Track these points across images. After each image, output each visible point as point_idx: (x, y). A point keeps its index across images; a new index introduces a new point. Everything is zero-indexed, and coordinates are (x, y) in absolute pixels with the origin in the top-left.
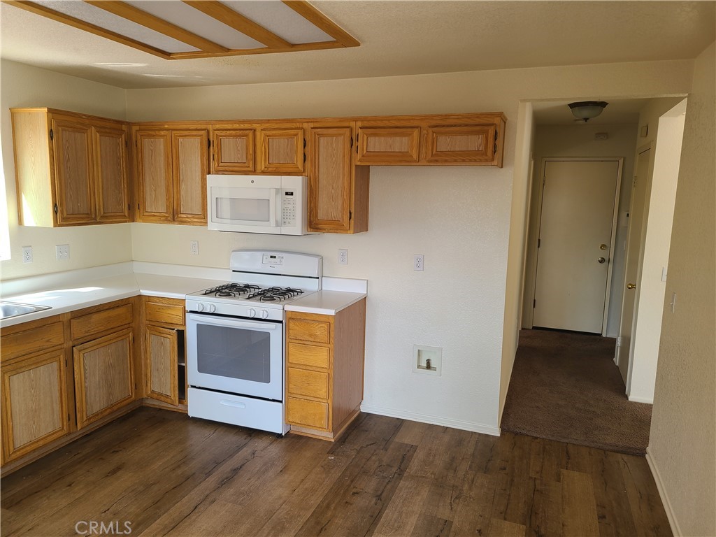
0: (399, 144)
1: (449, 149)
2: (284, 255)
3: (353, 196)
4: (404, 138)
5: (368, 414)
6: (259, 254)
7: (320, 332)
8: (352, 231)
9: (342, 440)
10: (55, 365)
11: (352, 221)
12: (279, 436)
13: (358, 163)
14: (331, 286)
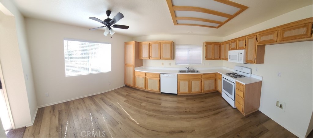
0: (270, 37)
1: (289, 35)
2: (244, 68)
3: (256, 54)
4: (272, 35)
5: (260, 112)
6: (239, 67)
7: (242, 88)
8: (255, 63)
9: (247, 117)
10: (199, 81)
11: (255, 61)
12: (234, 108)
13: (258, 45)
14: (253, 76)
